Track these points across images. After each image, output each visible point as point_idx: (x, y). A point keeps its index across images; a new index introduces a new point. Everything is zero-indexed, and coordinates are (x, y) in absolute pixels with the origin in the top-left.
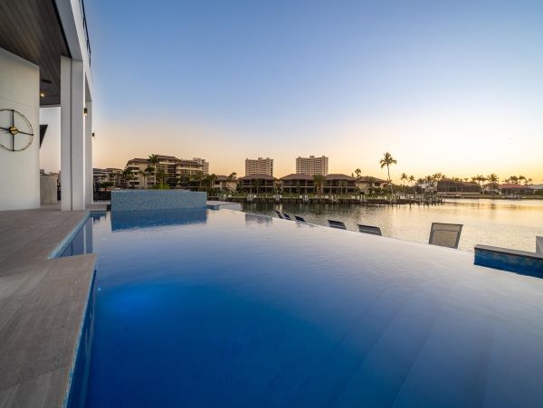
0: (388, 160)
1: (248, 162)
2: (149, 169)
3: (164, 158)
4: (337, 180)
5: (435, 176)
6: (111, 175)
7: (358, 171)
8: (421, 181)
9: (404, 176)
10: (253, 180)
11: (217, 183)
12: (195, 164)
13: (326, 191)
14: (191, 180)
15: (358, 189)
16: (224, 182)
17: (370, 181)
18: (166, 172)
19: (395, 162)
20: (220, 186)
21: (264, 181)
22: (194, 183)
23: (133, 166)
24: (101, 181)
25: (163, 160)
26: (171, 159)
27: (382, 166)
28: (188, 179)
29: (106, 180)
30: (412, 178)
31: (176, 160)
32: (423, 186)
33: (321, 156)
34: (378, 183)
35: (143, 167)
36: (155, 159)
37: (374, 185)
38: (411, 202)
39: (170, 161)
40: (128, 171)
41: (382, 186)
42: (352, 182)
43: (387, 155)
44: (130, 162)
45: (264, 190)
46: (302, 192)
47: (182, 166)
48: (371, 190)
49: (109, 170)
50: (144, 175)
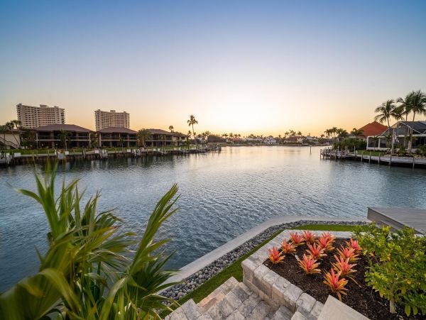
0: (193, 121)
7: (171, 127)
13: (149, 144)
15: (173, 142)
17: (178, 136)
19: (197, 122)
27: (189, 125)
32: (201, 139)
34: (183, 137)
37: (181, 139)
38: (207, 151)
41: (186, 140)
43: (192, 117)
46: (125, 145)
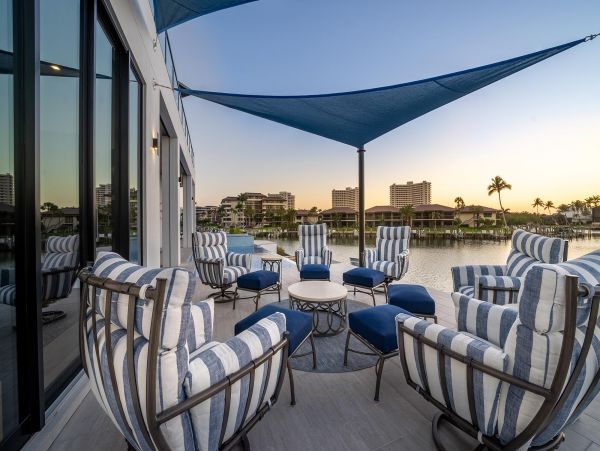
1: (335, 193)
2: (239, 206)
3: (251, 195)
4: (431, 212)
5: (590, 201)
6: (209, 212)
7: (459, 200)
8: (564, 208)
9: (538, 202)
10: (333, 215)
11: (299, 217)
12: (279, 198)
13: (418, 224)
14: (276, 215)
15: (459, 221)
16: (305, 216)
17: (476, 211)
18: (253, 208)
19: (509, 187)
20: (302, 220)
21: (344, 215)
22: (277, 218)
23: (226, 204)
24: (202, 218)
25: (250, 197)
26: (258, 196)
27: (490, 193)
28: (272, 215)
29: (205, 217)
30: (549, 204)
31: (262, 196)
33: (421, 181)
34: (489, 212)
35: (234, 204)
36: (243, 198)
37: (482, 216)
39: (257, 197)
40: (222, 209)
41: (493, 217)
42: (449, 213)
43: (498, 179)
44: (223, 201)
45: (344, 224)
47: (267, 201)
48: (478, 222)
49: (208, 207)
50: (235, 212)
